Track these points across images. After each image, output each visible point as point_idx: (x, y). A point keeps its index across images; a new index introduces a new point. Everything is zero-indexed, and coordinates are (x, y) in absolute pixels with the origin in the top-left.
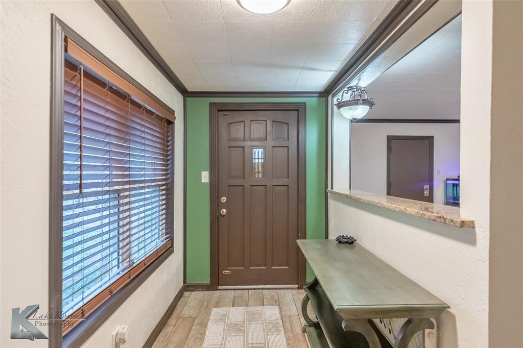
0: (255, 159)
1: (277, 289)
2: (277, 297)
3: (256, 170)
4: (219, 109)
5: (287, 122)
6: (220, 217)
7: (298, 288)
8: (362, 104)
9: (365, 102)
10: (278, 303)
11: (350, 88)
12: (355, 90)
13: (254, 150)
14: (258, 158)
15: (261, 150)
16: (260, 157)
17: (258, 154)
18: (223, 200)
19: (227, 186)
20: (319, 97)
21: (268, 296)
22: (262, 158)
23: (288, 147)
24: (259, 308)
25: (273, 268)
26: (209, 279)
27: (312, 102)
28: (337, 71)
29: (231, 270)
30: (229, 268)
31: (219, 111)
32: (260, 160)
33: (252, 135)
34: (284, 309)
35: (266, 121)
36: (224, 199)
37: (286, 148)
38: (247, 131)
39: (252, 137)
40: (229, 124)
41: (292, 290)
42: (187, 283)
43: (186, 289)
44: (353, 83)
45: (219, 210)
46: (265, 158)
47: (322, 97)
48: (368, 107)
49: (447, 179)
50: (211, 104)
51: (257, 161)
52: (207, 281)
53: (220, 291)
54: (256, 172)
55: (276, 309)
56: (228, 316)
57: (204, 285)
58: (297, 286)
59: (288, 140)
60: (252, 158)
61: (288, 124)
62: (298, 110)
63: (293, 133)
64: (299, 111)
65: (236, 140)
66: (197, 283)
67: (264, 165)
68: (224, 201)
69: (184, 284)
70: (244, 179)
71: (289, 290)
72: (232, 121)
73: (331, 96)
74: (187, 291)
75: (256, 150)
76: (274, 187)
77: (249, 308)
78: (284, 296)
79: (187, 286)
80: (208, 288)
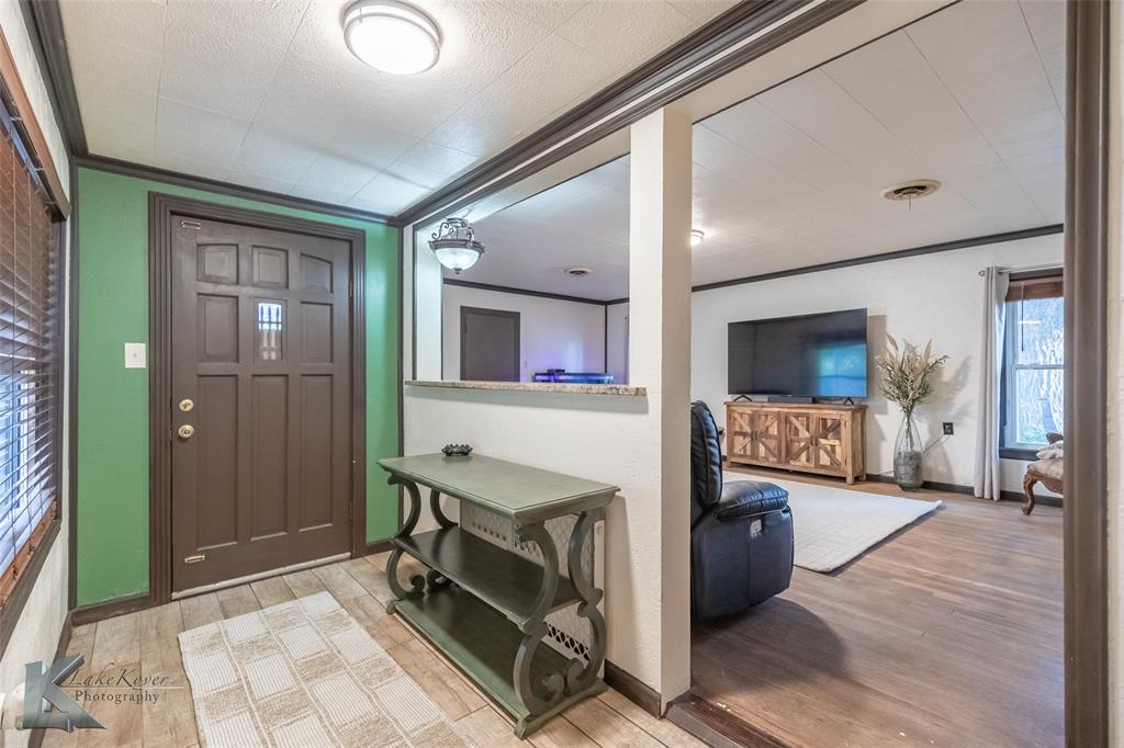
0: (262, 322)
1: (310, 568)
2: (317, 580)
3: (265, 345)
4: (173, 209)
5: (329, 260)
6: (176, 444)
7: (351, 558)
8: (472, 248)
9: (476, 246)
10: (323, 586)
11: (451, 221)
12: (459, 225)
13: (260, 305)
14: (270, 322)
15: (275, 307)
16: (274, 319)
17: (270, 314)
18: (185, 406)
19: (196, 377)
20: (389, 225)
21: (299, 583)
22: (277, 323)
23: (331, 305)
24: (290, 604)
25: (301, 530)
26: (146, 584)
27: (375, 231)
28: (433, 189)
29: (206, 553)
30: (200, 549)
31: (173, 213)
32: (274, 327)
33: (256, 275)
34: (339, 593)
35: (287, 252)
36: (187, 404)
37: (329, 307)
38: (244, 265)
39: (256, 280)
40: (199, 245)
41: (341, 564)
42: (79, 604)
43: (77, 620)
44: (458, 215)
45: (173, 430)
46: (285, 323)
47: (394, 226)
48: (477, 254)
49: (536, 374)
50: (152, 196)
51: (266, 326)
52: (141, 587)
53: (177, 603)
54: (265, 349)
55: (325, 597)
56: (227, 636)
57: (133, 600)
58: (349, 554)
59: (332, 291)
60: (255, 322)
61: (331, 263)
62: (351, 242)
63: (342, 282)
64: (352, 245)
65: (218, 281)
66: (112, 598)
67: (281, 336)
68: (188, 408)
69: (70, 609)
70: (238, 361)
71: (335, 565)
72: (206, 239)
73: (410, 226)
74: (79, 625)
75: (264, 306)
76: (305, 378)
77: (267, 611)
78: (330, 575)
79: (78, 614)
80: (141, 603)
